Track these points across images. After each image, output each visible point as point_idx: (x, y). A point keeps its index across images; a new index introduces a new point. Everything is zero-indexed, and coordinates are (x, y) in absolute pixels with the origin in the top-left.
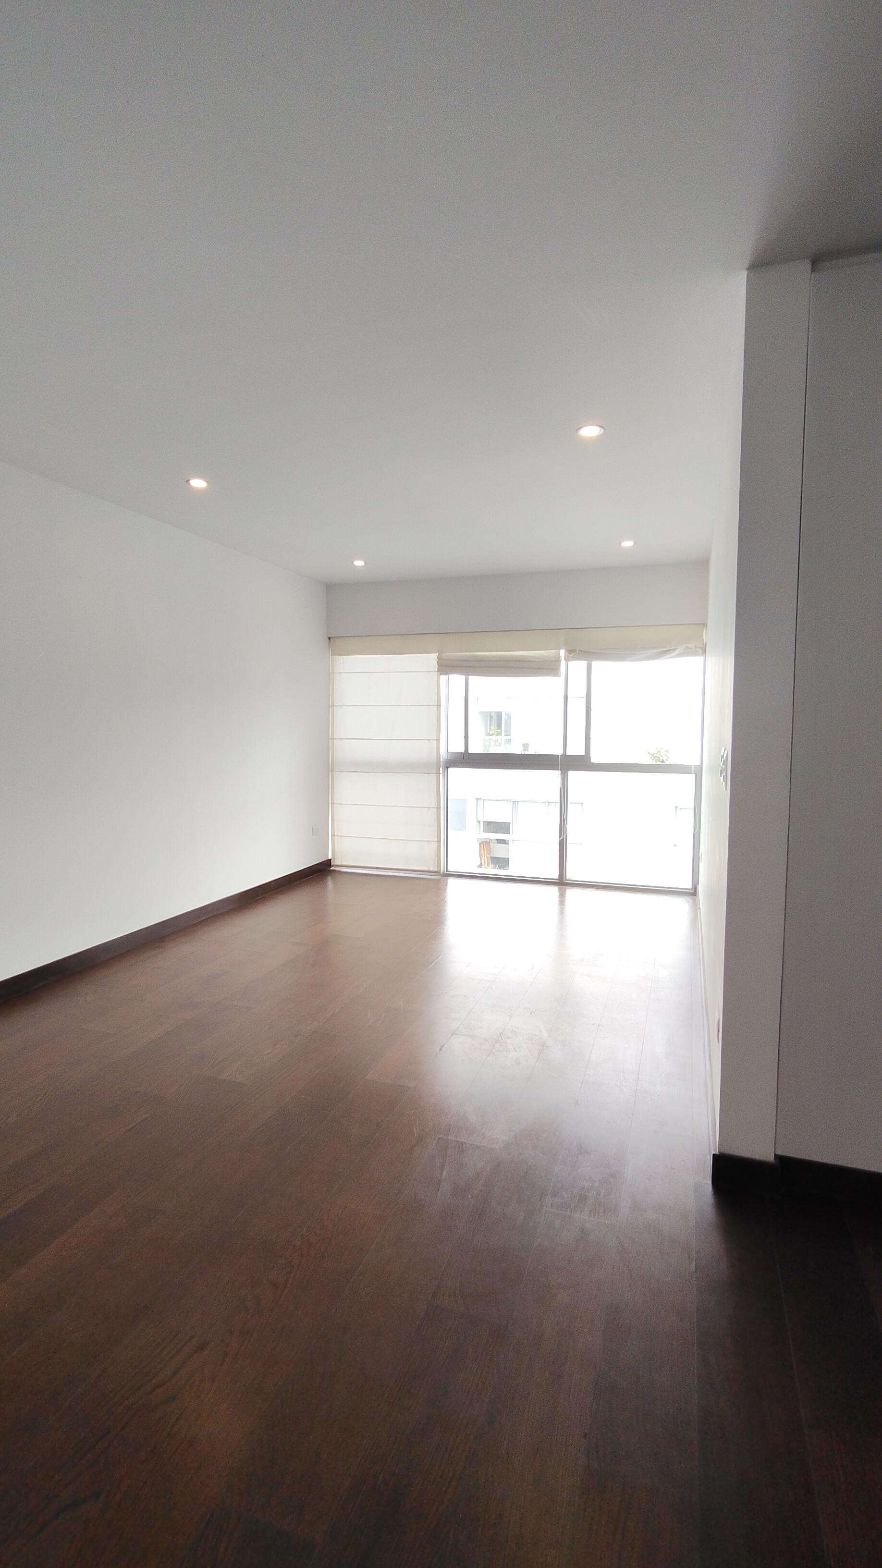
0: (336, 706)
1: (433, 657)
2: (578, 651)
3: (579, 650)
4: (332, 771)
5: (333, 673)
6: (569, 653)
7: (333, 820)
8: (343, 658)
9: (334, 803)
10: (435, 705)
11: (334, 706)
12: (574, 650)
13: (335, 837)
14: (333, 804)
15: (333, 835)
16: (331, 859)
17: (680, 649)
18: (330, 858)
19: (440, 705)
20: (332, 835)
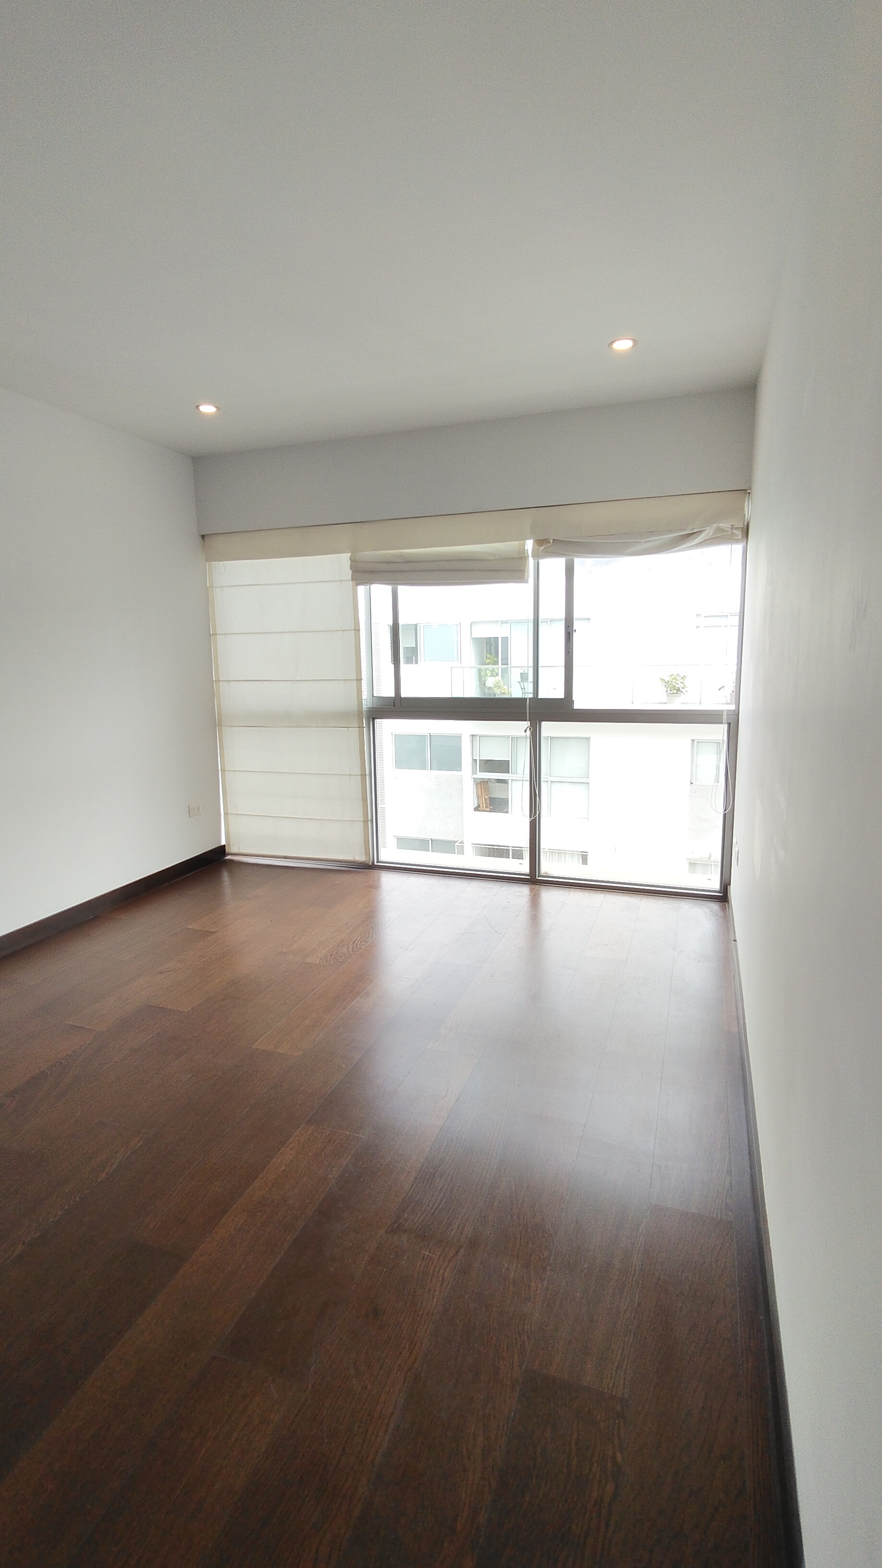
0: (218, 634)
1: (345, 558)
2: (551, 541)
3: (554, 540)
4: (220, 725)
5: (212, 587)
6: (538, 545)
7: (224, 794)
8: (223, 564)
9: (225, 770)
10: (353, 630)
11: (216, 634)
12: (546, 540)
13: (229, 816)
14: (223, 770)
15: (226, 814)
16: (225, 845)
17: (708, 532)
18: (223, 843)
19: (359, 630)
20: (224, 814)
